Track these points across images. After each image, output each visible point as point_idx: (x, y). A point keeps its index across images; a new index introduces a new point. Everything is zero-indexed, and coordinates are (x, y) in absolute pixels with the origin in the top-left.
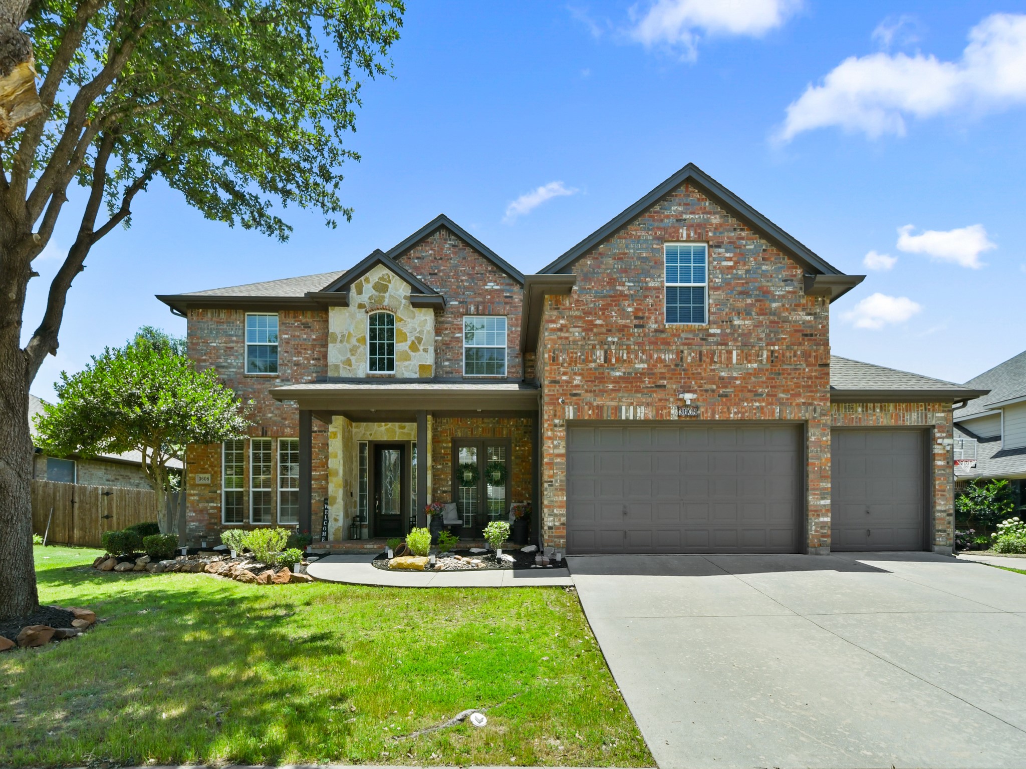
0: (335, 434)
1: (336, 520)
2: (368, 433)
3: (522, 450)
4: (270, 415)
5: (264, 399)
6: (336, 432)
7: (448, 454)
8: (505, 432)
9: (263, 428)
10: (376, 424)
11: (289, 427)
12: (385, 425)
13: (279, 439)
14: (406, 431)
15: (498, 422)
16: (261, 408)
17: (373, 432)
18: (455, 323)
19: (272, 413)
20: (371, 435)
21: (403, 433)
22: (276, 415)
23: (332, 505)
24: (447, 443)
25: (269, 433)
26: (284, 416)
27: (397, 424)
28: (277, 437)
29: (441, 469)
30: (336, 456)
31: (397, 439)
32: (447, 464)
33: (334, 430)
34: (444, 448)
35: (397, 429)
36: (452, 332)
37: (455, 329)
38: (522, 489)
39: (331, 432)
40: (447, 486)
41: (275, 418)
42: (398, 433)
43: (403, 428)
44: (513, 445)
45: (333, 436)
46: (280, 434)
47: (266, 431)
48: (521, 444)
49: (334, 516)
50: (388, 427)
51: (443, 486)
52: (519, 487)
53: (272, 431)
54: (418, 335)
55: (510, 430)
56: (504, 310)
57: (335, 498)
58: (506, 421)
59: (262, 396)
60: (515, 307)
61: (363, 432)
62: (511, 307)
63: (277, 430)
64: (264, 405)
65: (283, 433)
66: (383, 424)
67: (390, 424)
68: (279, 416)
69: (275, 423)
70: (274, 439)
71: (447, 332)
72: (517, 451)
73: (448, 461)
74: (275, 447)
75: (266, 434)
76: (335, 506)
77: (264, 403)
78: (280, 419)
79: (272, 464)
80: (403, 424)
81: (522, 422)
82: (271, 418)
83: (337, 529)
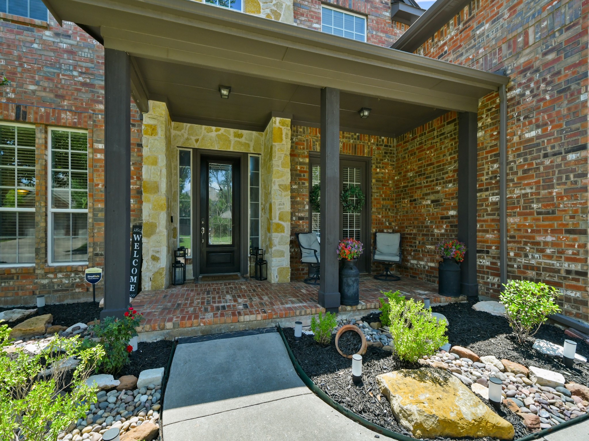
0: (153, 130)
1: (155, 259)
2: (193, 138)
3: (382, 173)
4: (32, 87)
5: (20, 58)
6: (155, 126)
7: (305, 172)
8: (366, 151)
9: (18, 108)
10: (204, 127)
11: (70, 111)
12: (216, 131)
13: (50, 129)
14: (243, 140)
15: (359, 138)
16: (15, 74)
17: (200, 138)
18: (313, 9)
19: (37, 84)
20: (197, 141)
21: (240, 143)
22: (45, 89)
23: (148, 236)
24: (304, 157)
25: (31, 117)
26: (60, 92)
27: (232, 131)
28: (47, 126)
29: (297, 189)
30: (155, 163)
31: (231, 149)
32: (303, 183)
33: (152, 122)
34: (301, 164)
35: (232, 137)
36: (309, 21)
37: (312, 18)
38: (382, 217)
39: (146, 125)
40: (303, 211)
41: (44, 94)
42: (232, 142)
43: (240, 136)
44: (374, 166)
45: (150, 131)
46: (52, 120)
47: (25, 113)
48: (381, 165)
49: (151, 253)
50: (220, 133)
51: (299, 211)
52: (379, 214)
53: (36, 113)
54: (274, 8)
55: (372, 148)
56: (365, 8)
57: (153, 227)
58: (367, 138)
59: (16, 53)
60: (376, 8)
61: (186, 136)
62: (371, 6)
63: (48, 114)
64: (19, 69)
65: (59, 118)
66: (214, 128)
67: (223, 130)
68: (51, 91)
69: (42, 102)
70: (42, 127)
71: (303, 19)
72: (377, 173)
73: (305, 180)
74: (42, 141)
75: (25, 118)
76: (153, 238)
77: (21, 65)
78: (52, 96)
79: (37, 168)
80: (240, 131)
81: (383, 140)
82: (34, 92)
83: (158, 273)
